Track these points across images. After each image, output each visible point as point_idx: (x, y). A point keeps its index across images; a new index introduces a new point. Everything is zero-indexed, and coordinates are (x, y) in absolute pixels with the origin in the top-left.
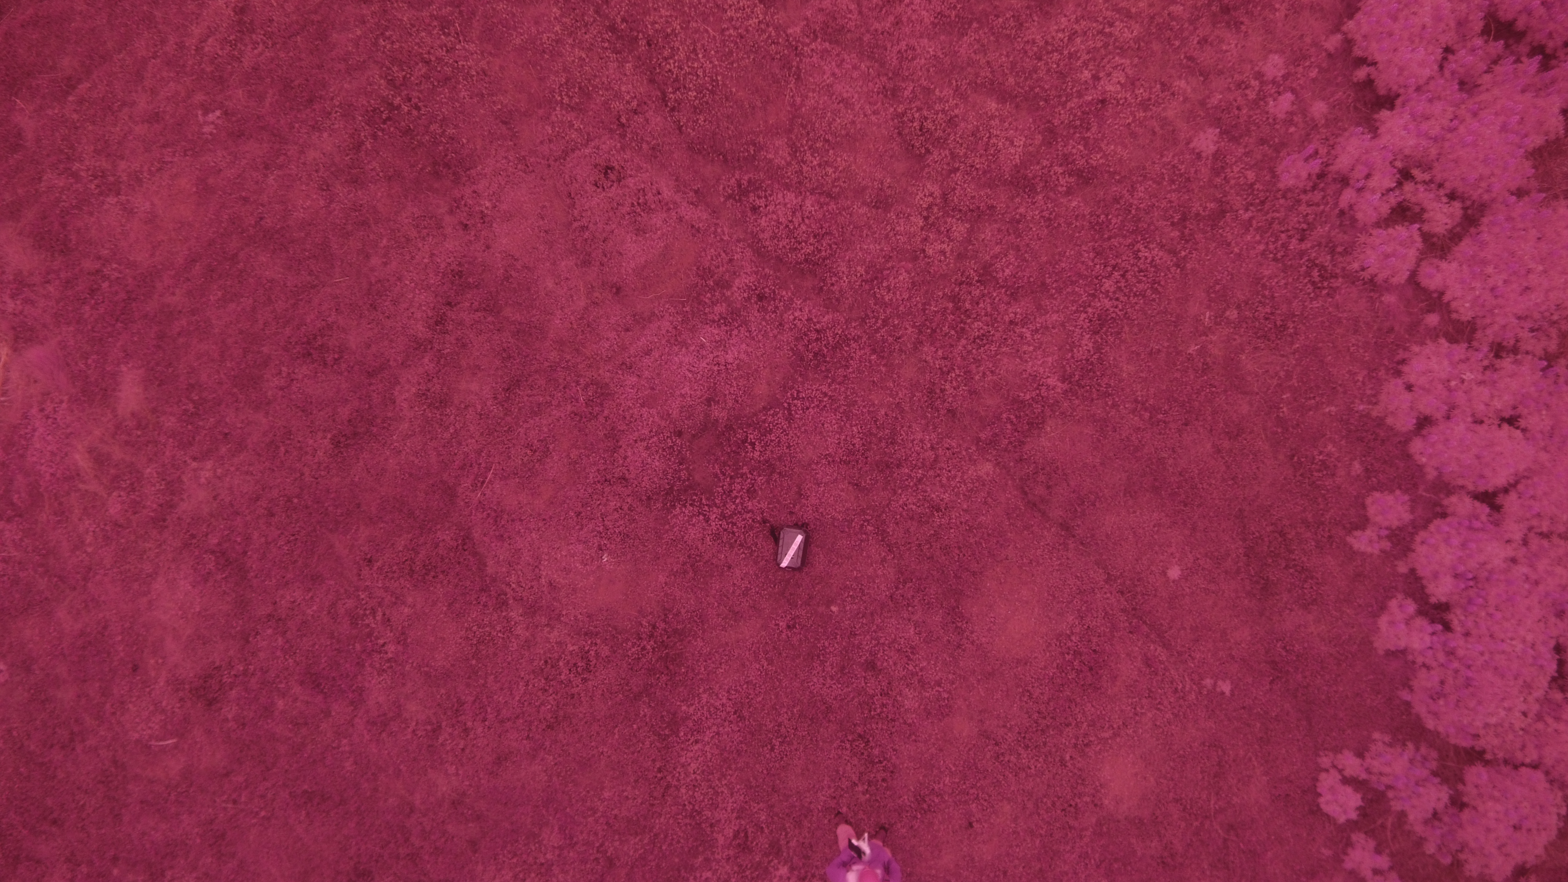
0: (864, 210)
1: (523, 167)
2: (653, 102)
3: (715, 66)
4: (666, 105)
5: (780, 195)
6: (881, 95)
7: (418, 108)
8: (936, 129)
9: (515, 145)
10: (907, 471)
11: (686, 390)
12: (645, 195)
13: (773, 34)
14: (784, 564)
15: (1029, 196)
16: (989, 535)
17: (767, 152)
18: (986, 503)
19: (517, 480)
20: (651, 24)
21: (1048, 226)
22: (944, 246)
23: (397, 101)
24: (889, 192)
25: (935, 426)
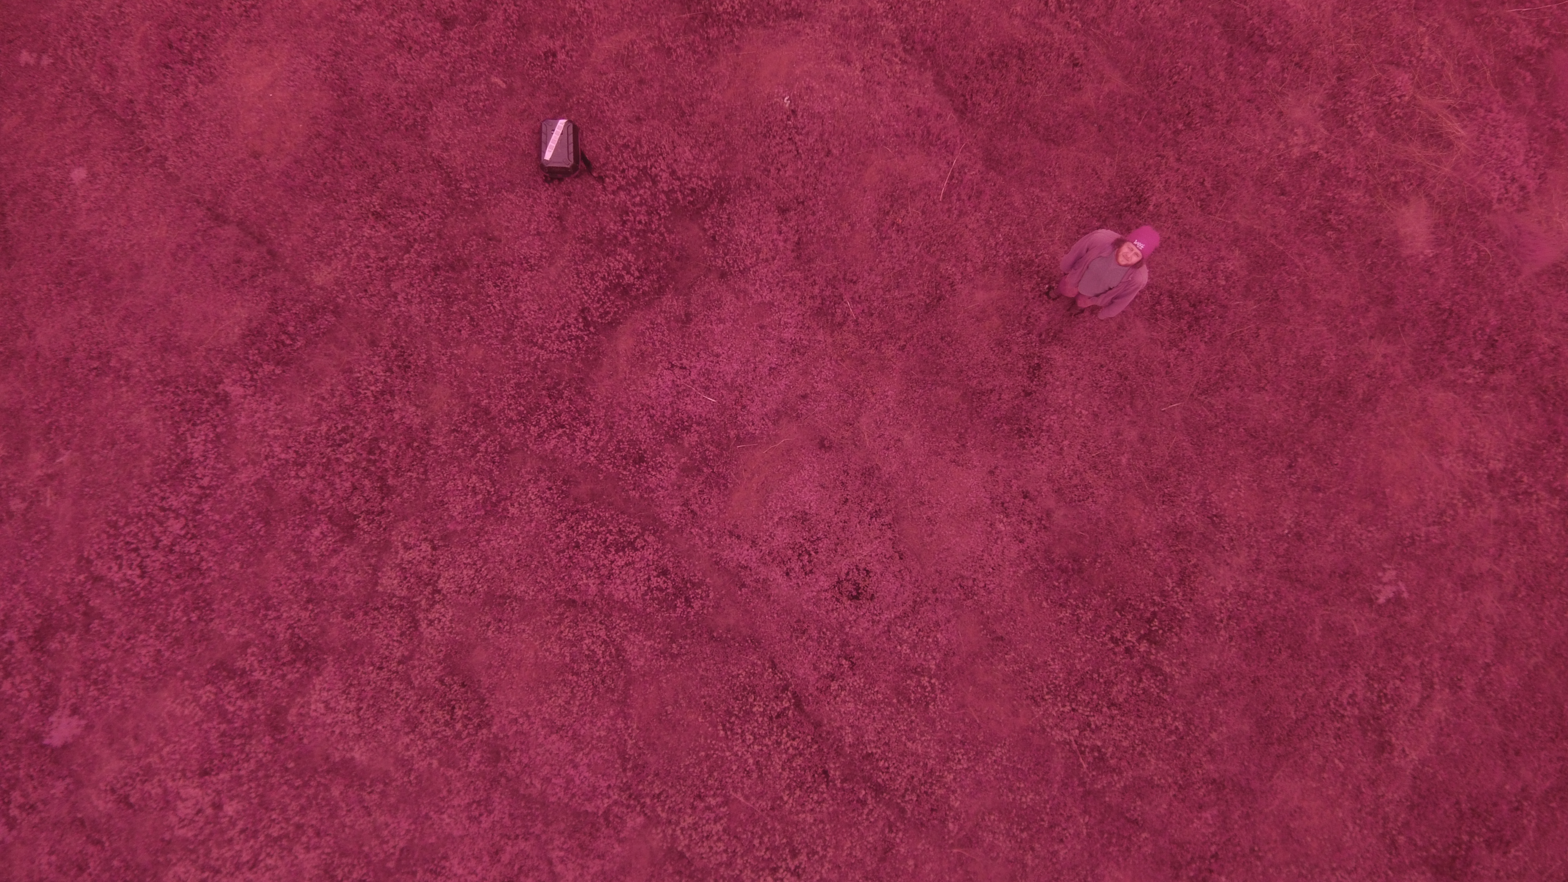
0: (519, 590)
1: (965, 583)
2: (811, 695)
3: (730, 749)
4: (794, 693)
5: (632, 594)
6: (511, 748)
7: (1113, 639)
8: (432, 711)
9: (982, 613)
10: (424, 261)
11: (718, 329)
12: (803, 566)
13: (659, 809)
14: (561, 123)
15: (299, 638)
16: (307, 189)
17: (655, 650)
18: (316, 230)
19: (909, 185)
20: (824, 800)
21: (270, 598)
22: (408, 556)
23: (1143, 647)
24: (488, 618)
25: (395, 324)
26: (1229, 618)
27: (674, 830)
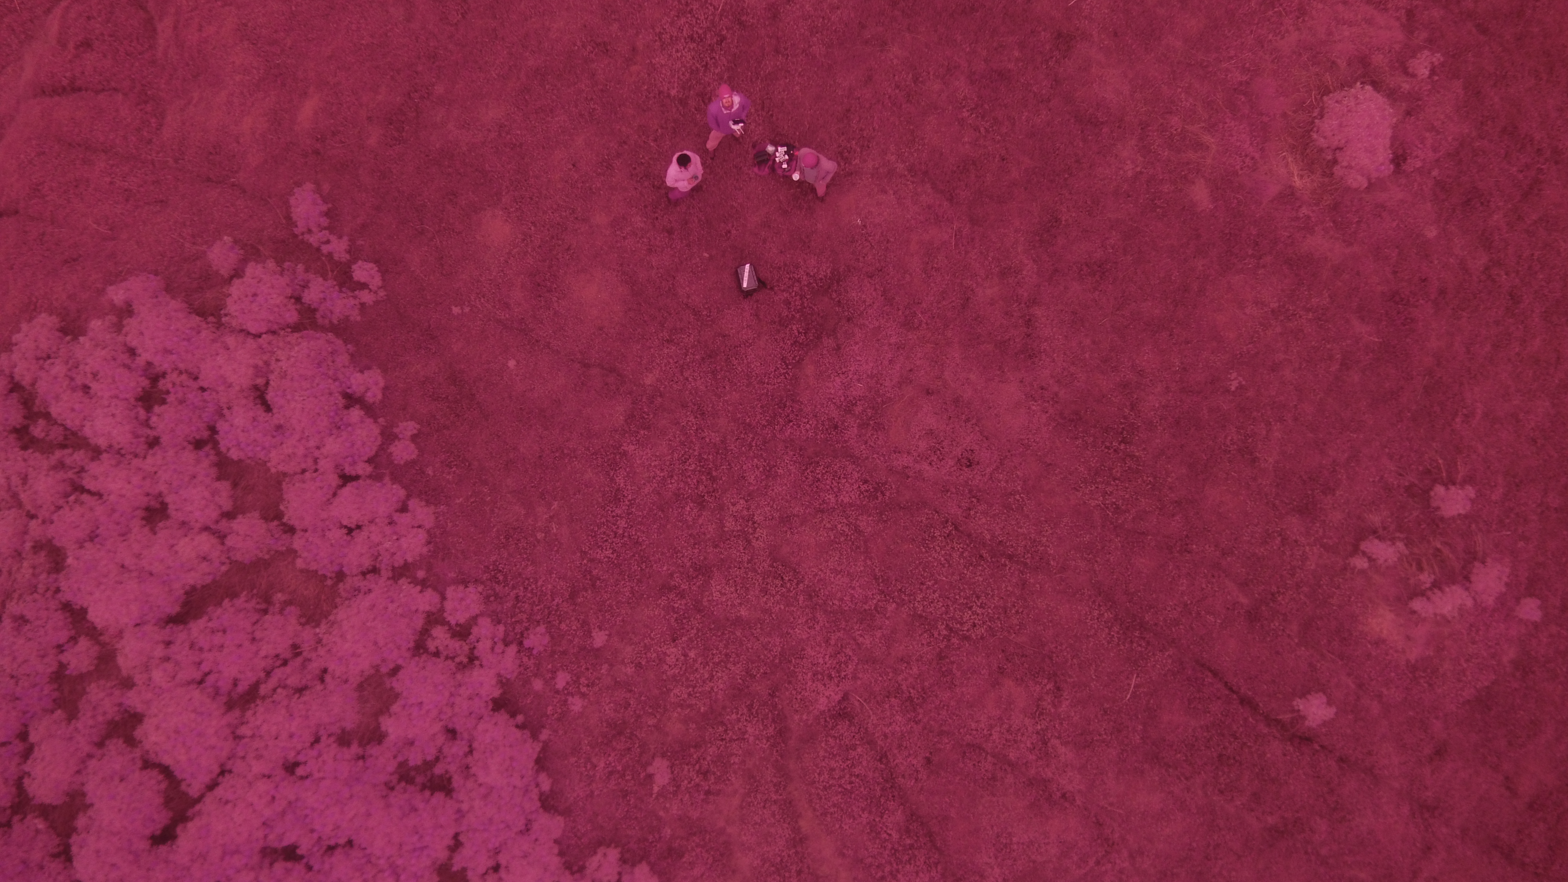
0: (795, 512)
1: (1024, 442)
2: (961, 520)
3: (930, 556)
4: (952, 523)
5: (853, 497)
6: (817, 589)
7: (1106, 447)
8: (773, 582)
9: (1037, 455)
10: (697, 357)
11: (856, 348)
12: (938, 457)
13: (903, 596)
14: (747, 266)
15: (695, 563)
16: (631, 338)
17: (874, 521)
18: (640, 357)
19: (935, 246)
20: (985, 568)
21: (675, 548)
22: (735, 509)
23: (1122, 447)
24: (785, 529)
25: (691, 393)
26: (1161, 420)
27: (914, 604)
